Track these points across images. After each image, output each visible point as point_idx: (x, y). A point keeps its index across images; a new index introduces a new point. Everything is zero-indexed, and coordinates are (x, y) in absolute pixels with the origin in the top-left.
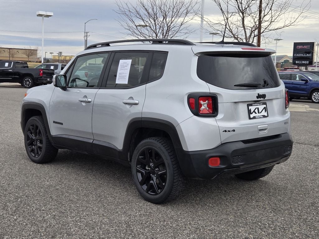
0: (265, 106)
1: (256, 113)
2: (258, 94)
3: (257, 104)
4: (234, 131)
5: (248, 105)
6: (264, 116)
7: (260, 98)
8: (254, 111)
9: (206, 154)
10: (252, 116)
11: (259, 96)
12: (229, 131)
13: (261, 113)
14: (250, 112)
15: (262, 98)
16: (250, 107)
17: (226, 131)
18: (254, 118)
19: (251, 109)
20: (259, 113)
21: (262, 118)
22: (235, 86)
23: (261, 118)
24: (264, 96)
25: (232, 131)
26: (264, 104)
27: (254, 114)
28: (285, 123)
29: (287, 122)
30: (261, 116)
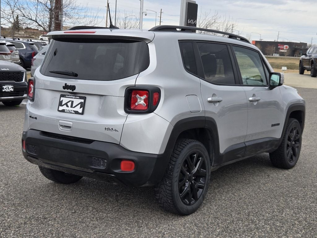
0: (83, 101)
1: (67, 106)
2: (66, 84)
4: (36, 118)
6: (77, 113)
7: (68, 89)
8: (66, 104)
10: (61, 108)
11: (66, 87)
13: (74, 107)
14: (61, 104)
15: (70, 89)
16: (62, 99)
18: (63, 111)
19: (62, 100)
20: (72, 107)
21: (73, 113)
22: (50, 72)
23: (71, 113)
24: (73, 88)
26: (81, 98)
27: (64, 107)
28: (108, 129)
29: (112, 129)
30: (73, 111)
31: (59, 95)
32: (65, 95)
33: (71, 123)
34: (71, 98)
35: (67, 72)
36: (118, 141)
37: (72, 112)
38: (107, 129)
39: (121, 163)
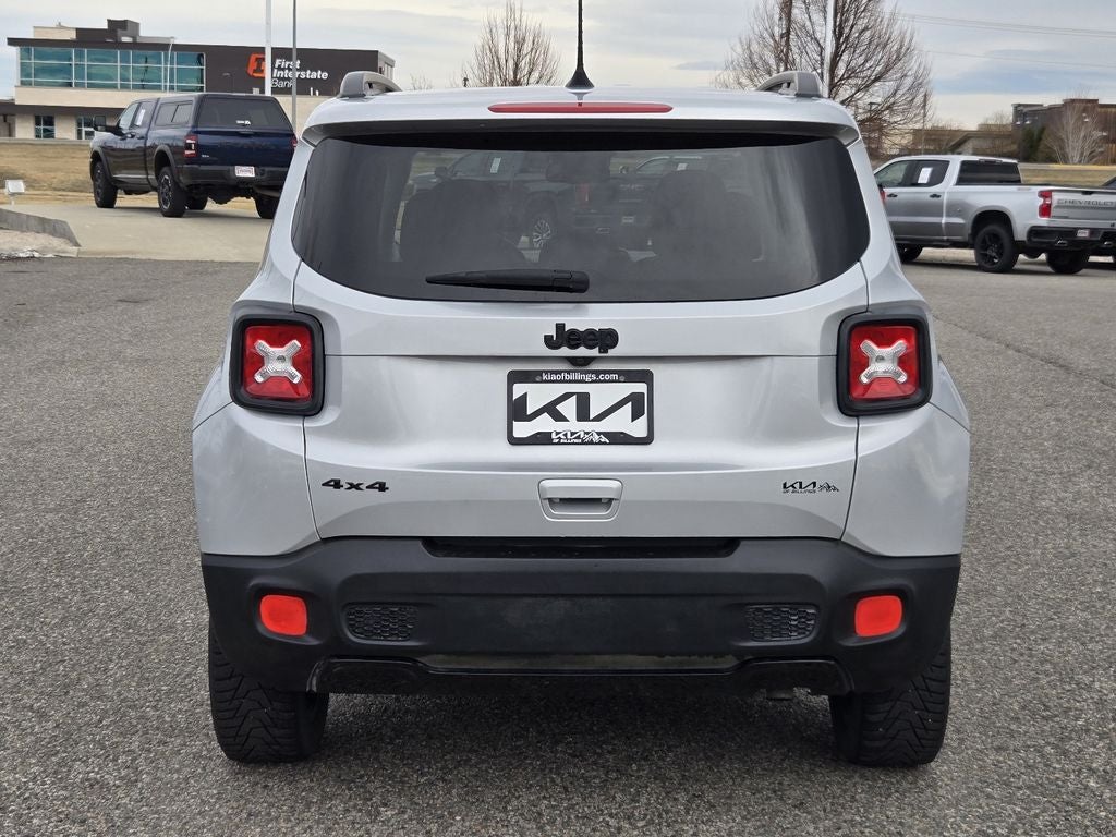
0: (641, 388)
2: (560, 327)
3: (579, 377)
4: (382, 487)
5: (514, 378)
6: (620, 439)
8: (549, 409)
9: (250, 574)
10: (524, 430)
11: (565, 337)
12: (357, 487)
13: (599, 418)
14: (517, 410)
15: (592, 347)
16: (519, 389)
17: (337, 485)
18: (543, 439)
19: (525, 396)
20: (584, 416)
21: (601, 443)
22: (431, 281)
23: (591, 443)
24: (606, 339)
25: (371, 487)
26: (630, 377)
27: (545, 423)
28: (797, 486)
29: (814, 483)
30: (599, 433)
31: (500, 374)
32: (540, 373)
33: (615, 484)
34: (570, 381)
35: (567, 275)
36: (835, 526)
37: (596, 438)
38: (792, 486)
39: (859, 605)
